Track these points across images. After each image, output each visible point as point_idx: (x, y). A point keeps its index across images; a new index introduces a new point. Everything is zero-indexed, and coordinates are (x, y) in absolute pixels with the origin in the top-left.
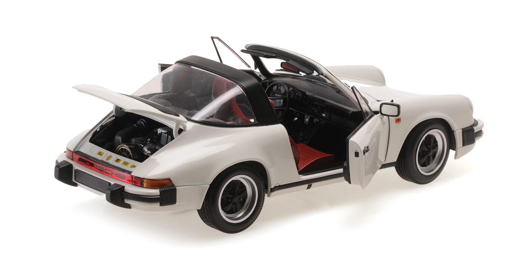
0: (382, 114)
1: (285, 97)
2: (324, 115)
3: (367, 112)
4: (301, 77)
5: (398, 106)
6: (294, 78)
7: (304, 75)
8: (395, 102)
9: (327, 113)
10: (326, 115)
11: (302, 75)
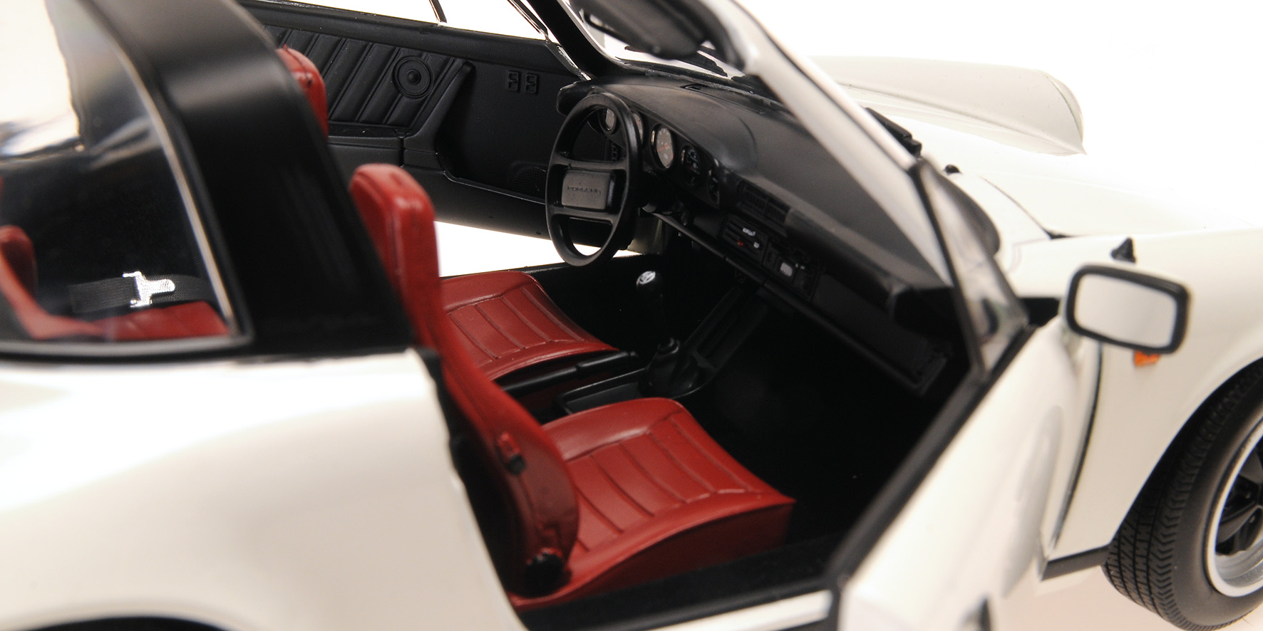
0: (1074, 327)
1: (619, 167)
2: (786, 269)
3: (987, 305)
4: (725, 83)
5: (1181, 296)
6: (695, 87)
7: (735, 79)
8: (1143, 265)
9: (801, 264)
10: (796, 271)
11: (729, 78)
